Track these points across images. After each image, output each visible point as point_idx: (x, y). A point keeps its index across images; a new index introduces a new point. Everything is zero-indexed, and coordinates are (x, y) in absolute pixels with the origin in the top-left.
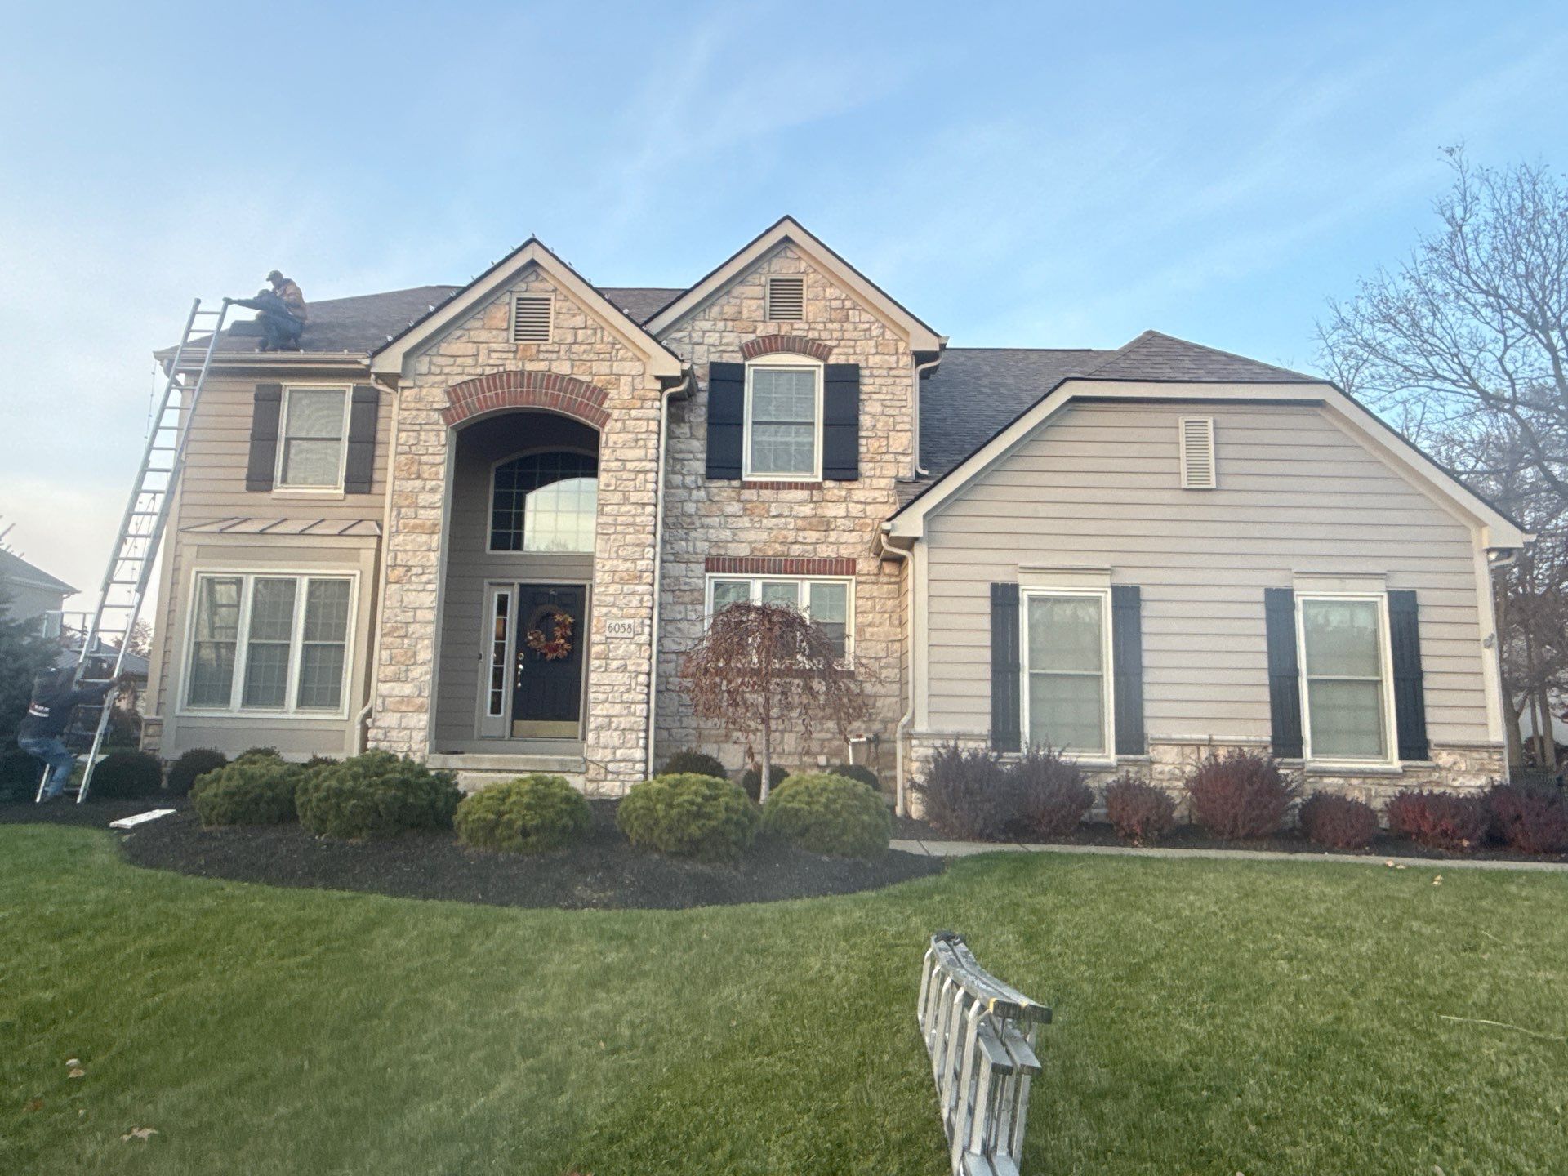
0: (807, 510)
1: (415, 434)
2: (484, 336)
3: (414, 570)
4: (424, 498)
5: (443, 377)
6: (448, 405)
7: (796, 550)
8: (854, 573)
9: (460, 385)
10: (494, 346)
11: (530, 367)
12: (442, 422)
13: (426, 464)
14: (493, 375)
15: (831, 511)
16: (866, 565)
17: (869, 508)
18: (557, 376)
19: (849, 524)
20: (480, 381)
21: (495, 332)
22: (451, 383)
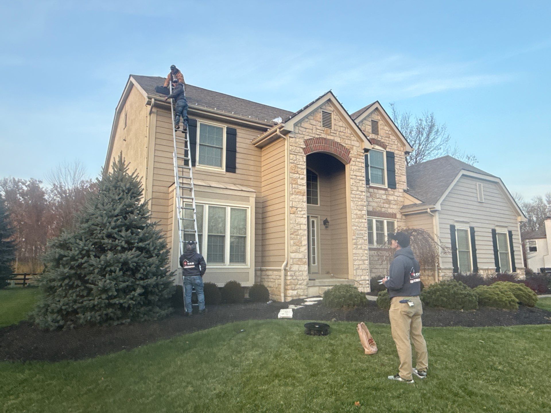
0: (384, 197)
1: (295, 156)
2: (314, 122)
3: (299, 209)
4: (299, 181)
5: (303, 136)
6: (305, 147)
7: (383, 210)
8: (396, 218)
9: (308, 140)
10: (318, 127)
11: (329, 137)
12: (303, 153)
13: (300, 168)
14: (318, 138)
15: (391, 198)
16: (399, 216)
17: (399, 198)
18: (336, 142)
19: (394, 203)
20: (314, 139)
21: (317, 122)
22: (305, 138)
